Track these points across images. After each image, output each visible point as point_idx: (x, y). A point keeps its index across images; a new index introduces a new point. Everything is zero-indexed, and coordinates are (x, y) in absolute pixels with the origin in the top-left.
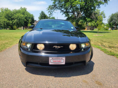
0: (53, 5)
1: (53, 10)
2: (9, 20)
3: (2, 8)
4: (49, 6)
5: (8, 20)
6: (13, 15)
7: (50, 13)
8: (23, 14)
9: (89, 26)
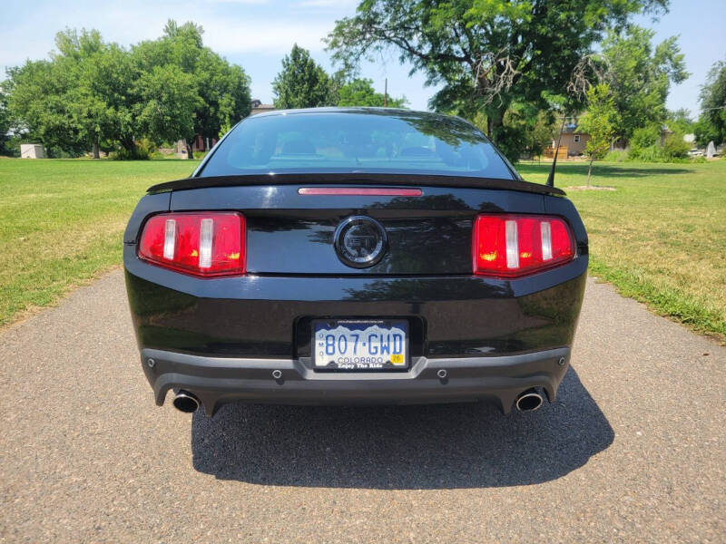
0: (358, 20)
1: (359, 48)
2: (114, 104)
3: (69, 32)
4: (335, 26)
5: (109, 105)
6: (135, 79)
7: (343, 67)
8: (189, 65)
9: (580, 133)
